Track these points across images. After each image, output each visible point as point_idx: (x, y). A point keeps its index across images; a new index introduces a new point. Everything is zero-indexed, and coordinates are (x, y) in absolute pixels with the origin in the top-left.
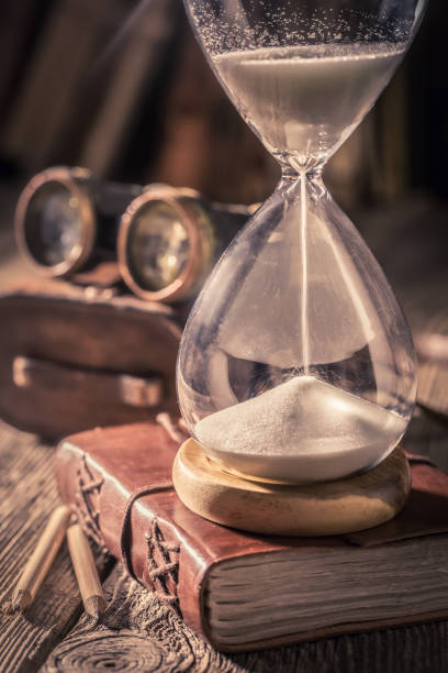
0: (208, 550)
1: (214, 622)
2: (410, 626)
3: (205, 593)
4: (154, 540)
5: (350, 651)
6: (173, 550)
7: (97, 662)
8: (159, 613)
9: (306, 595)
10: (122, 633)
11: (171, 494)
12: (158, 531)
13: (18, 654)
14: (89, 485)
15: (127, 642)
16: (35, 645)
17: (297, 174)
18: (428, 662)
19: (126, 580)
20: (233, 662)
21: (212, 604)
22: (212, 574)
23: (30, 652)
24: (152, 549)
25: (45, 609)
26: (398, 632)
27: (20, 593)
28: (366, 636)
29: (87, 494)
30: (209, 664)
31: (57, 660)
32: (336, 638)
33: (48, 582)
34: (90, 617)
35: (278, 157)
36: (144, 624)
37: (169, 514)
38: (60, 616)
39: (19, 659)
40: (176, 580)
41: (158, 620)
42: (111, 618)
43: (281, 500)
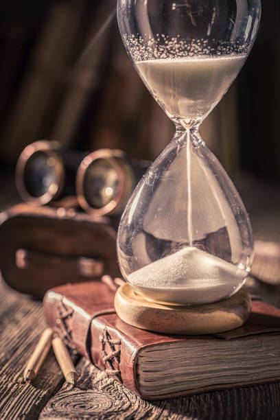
0: (137, 342)
1: (142, 382)
2: (253, 386)
3: (136, 366)
4: (105, 340)
5: (219, 399)
6: (117, 344)
7: (75, 405)
8: (109, 382)
9: (193, 367)
10: (88, 391)
11: (114, 315)
12: (107, 334)
13: (29, 403)
14: (65, 314)
15: (92, 396)
16: (39, 398)
17: (185, 130)
18: (264, 403)
19: (88, 366)
20: (153, 404)
21: (140, 372)
22: (140, 354)
23: (36, 401)
24: (104, 346)
25: (43, 381)
26: (246, 389)
27: (29, 371)
28: (228, 392)
29: (64, 319)
30: (139, 406)
31: (52, 405)
32: (211, 392)
33: (44, 368)
34: (69, 384)
35: (174, 120)
36: (100, 387)
37: (113, 325)
38: (52, 384)
39: (30, 404)
40: (119, 361)
41: (108, 385)
42: (81, 385)
43: (178, 313)
